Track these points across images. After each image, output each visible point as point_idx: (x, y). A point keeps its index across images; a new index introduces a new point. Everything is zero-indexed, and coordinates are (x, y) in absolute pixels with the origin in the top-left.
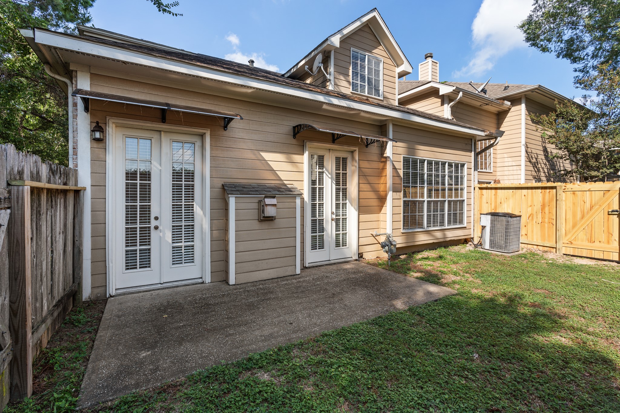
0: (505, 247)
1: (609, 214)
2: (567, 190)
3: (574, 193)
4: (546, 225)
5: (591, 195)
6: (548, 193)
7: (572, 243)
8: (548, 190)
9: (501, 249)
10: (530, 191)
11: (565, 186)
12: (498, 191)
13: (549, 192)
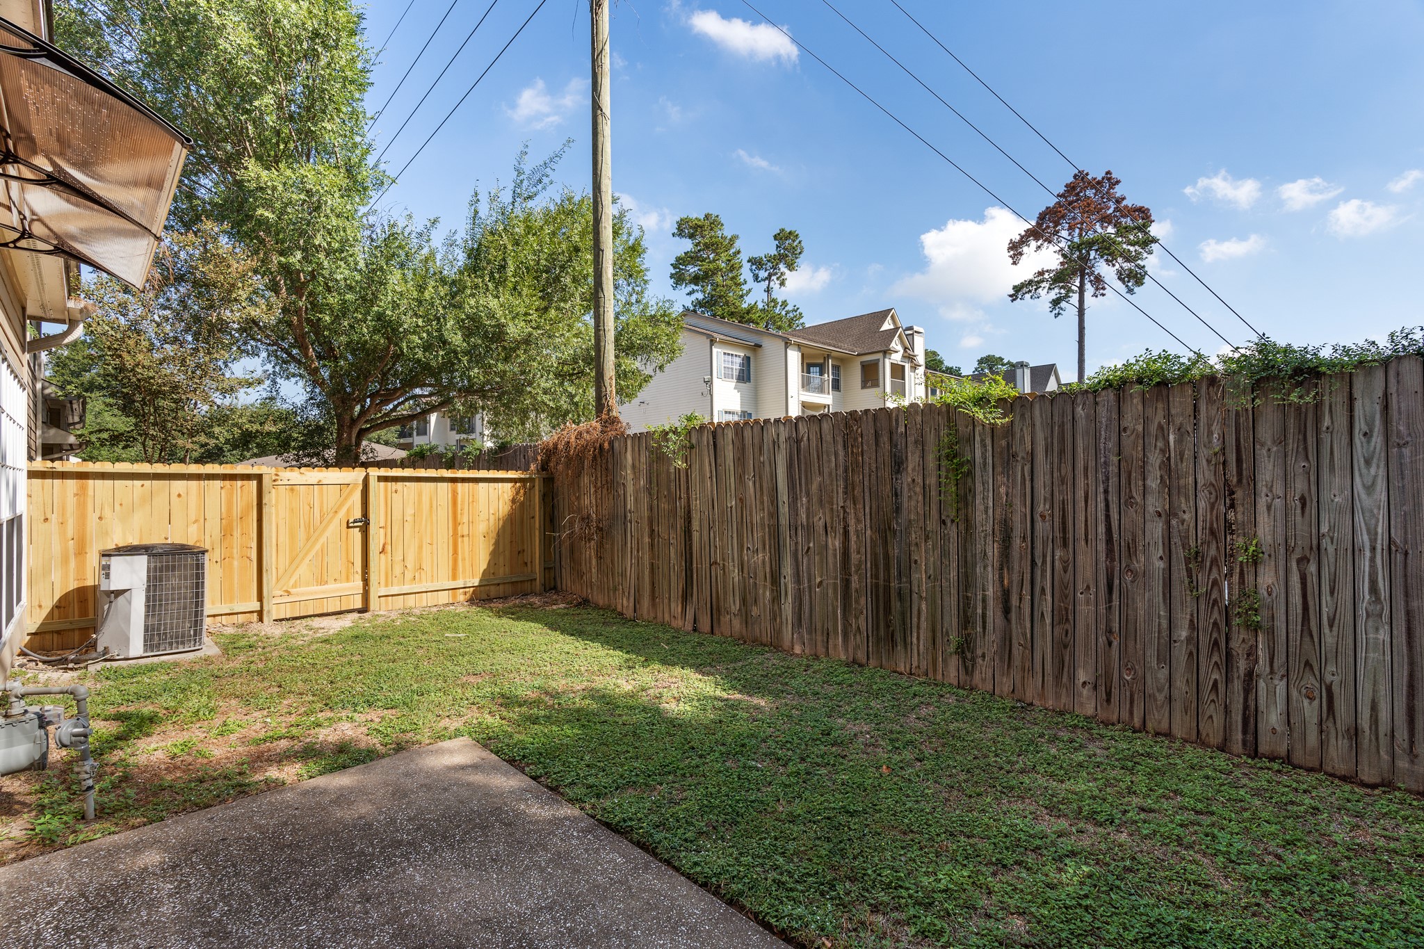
0: (195, 635)
1: (348, 527)
2: (279, 483)
3: (292, 490)
4: (236, 563)
5: (321, 492)
6: (239, 490)
7: (289, 593)
8: (239, 483)
9: (183, 643)
10: (193, 484)
11: (277, 475)
12: (91, 482)
13: (242, 487)
